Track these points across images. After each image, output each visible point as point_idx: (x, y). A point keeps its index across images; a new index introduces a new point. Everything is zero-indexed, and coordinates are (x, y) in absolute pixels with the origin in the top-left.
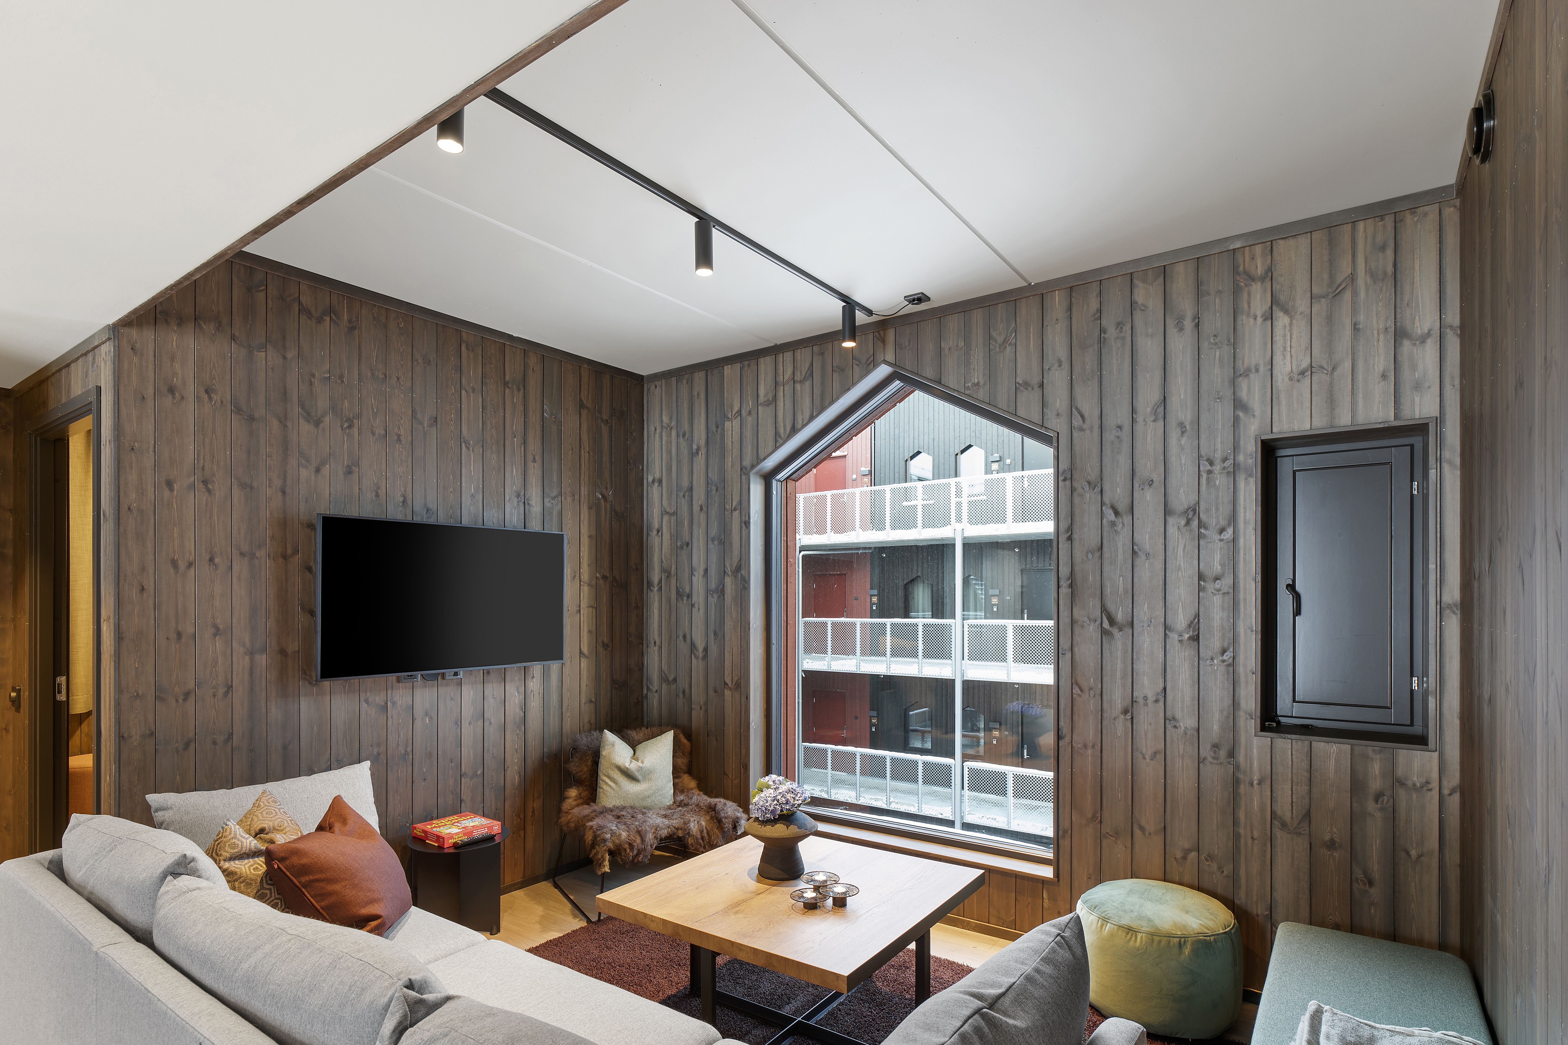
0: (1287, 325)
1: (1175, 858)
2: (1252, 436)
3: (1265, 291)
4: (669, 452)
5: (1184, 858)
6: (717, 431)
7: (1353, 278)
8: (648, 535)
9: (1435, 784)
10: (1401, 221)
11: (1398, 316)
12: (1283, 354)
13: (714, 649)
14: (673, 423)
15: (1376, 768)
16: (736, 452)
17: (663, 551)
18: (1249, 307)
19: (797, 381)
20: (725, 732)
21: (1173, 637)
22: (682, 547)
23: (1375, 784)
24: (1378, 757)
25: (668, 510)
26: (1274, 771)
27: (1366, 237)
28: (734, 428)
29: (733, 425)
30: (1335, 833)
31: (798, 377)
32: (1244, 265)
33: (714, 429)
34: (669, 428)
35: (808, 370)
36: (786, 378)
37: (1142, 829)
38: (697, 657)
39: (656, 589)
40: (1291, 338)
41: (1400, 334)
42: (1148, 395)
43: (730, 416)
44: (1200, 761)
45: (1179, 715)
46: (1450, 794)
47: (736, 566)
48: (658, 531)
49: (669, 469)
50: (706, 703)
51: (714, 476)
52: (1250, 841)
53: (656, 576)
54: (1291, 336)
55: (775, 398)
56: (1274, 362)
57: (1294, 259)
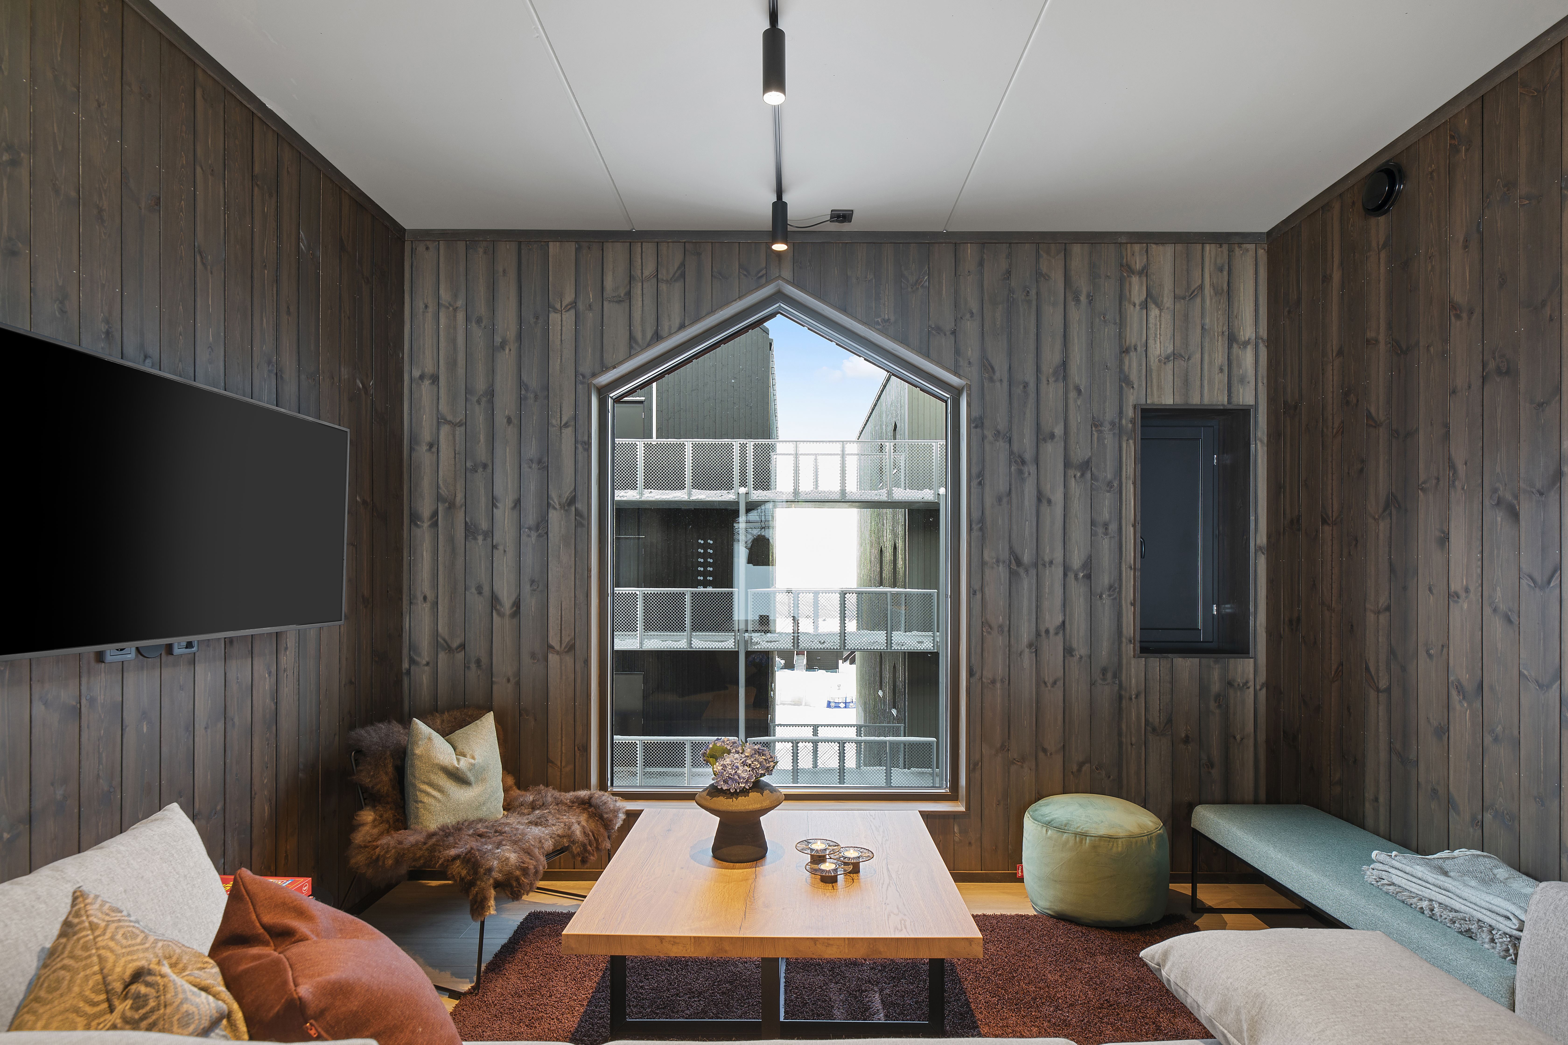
0: (1158, 316)
1: (1072, 772)
2: (1131, 404)
3: (1142, 284)
4: (453, 341)
5: (1079, 770)
6: (536, 323)
7: (1201, 287)
8: (411, 449)
9: (1251, 684)
10: (1233, 251)
11: (1231, 324)
12: (1155, 339)
13: (530, 604)
14: (460, 303)
15: (1216, 674)
16: (568, 352)
17: (441, 473)
18: (1130, 295)
19: (663, 280)
20: (550, 708)
21: (1071, 576)
22: (474, 470)
23: (1216, 687)
24: (1217, 666)
25: (449, 418)
26: (1147, 685)
27: (1211, 258)
28: (564, 323)
29: (564, 319)
30: (1189, 730)
31: (663, 274)
32: (1127, 258)
33: (532, 320)
34: (451, 309)
35: (677, 270)
36: (647, 273)
37: (1045, 751)
38: (501, 615)
39: (426, 525)
40: (1160, 328)
41: (1232, 339)
42: (1051, 357)
43: (558, 306)
44: (1092, 684)
45: (1075, 645)
46: (1260, 690)
47: (568, 497)
48: (431, 446)
49: (452, 364)
50: (518, 674)
51: (533, 380)
52: (1129, 747)
53: (425, 508)
54: (1160, 325)
55: (629, 294)
56: (1148, 345)
57: (1162, 262)
